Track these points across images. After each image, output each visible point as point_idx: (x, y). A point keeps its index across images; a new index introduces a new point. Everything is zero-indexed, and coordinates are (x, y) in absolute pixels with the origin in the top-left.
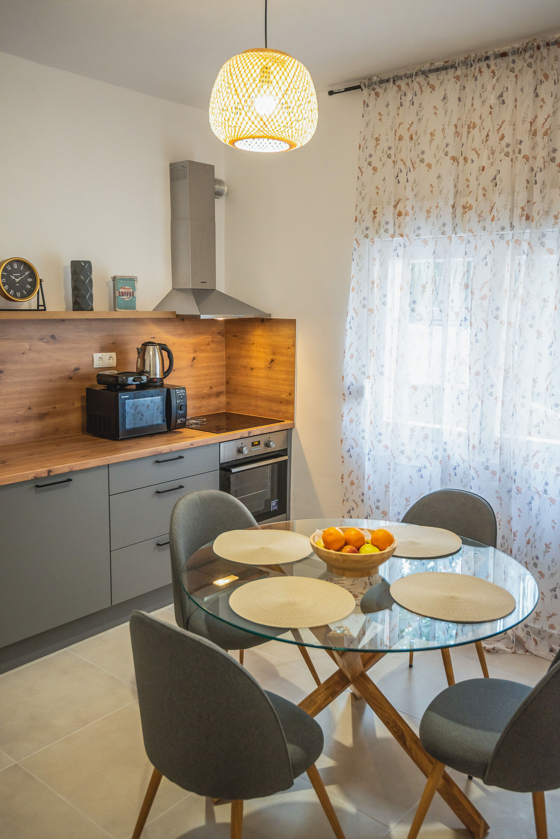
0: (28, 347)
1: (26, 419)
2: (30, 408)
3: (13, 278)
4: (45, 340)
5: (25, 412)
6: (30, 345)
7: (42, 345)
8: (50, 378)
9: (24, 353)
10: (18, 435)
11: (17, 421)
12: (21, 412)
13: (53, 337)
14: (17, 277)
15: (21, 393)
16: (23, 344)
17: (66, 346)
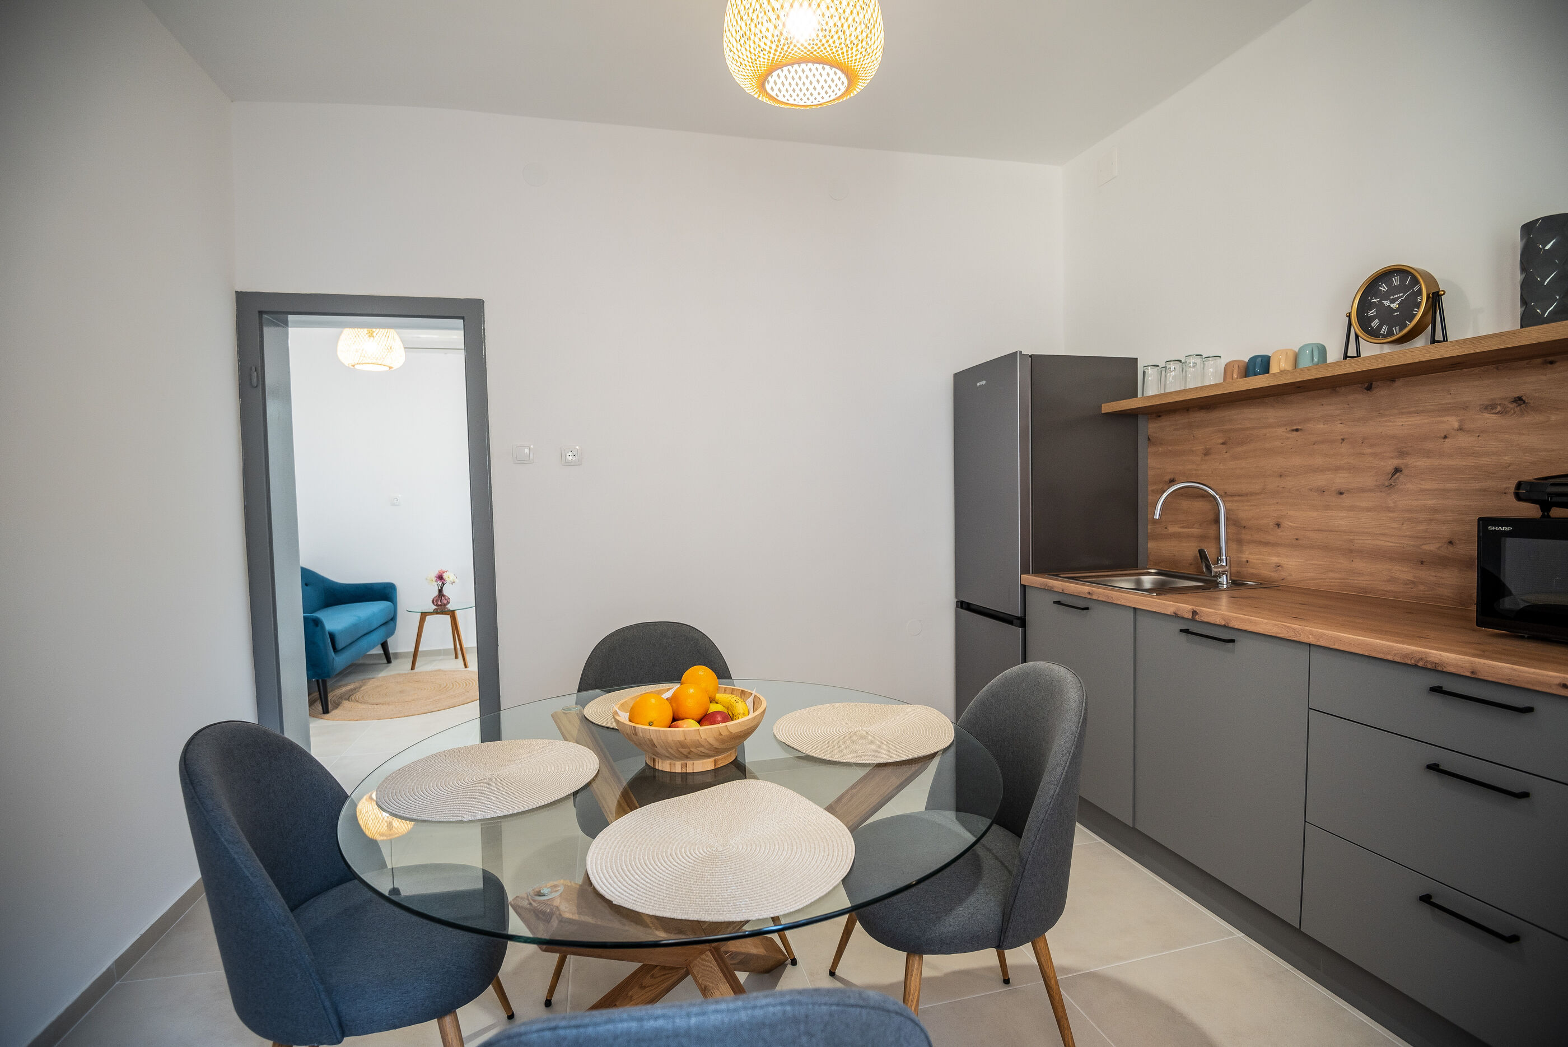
0: (1456, 425)
1: (1440, 562)
2: (1451, 543)
3: (1387, 303)
4: (1499, 408)
5: (1438, 548)
6: (1461, 421)
7: (1490, 419)
8: (1505, 486)
9: (1445, 437)
10: (1421, 588)
11: (1422, 563)
12: (1431, 547)
13: (1519, 400)
14: (1393, 301)
15: (1434, 510)
16: (1445, 419)
17: (1553, 418)
